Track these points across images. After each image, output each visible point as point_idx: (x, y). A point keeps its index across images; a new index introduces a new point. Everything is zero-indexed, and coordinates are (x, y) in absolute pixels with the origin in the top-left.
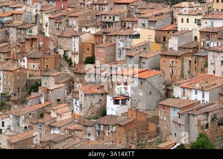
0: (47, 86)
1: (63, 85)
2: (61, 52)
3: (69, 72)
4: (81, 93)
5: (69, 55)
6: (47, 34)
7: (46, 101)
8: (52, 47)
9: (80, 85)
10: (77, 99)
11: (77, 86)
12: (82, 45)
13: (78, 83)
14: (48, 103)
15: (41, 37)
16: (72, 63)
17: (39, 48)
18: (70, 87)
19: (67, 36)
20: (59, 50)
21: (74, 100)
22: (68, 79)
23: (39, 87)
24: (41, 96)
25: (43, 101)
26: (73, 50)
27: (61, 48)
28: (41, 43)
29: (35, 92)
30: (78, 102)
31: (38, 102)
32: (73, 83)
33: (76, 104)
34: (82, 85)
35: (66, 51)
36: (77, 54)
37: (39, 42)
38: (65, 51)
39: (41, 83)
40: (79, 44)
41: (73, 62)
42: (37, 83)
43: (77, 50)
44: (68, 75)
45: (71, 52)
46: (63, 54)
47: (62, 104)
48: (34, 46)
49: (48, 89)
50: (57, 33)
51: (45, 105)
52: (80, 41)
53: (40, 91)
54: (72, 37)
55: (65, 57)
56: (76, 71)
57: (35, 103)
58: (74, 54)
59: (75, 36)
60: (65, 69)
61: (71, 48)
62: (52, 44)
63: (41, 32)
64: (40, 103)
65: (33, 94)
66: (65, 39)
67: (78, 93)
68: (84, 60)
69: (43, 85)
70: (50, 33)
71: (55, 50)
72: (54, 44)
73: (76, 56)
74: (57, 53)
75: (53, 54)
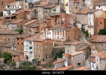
0: (69, 53)
1: (82, 52)
2: (79, 26)
3: (86, 42)
4: (97, 58)
5: (86, 28)
6: (68, 12)
7: (69, 64)
8: (72, 22)
9: (96, 51)
10: (94, 62)
11: (94, 52)
12: (96, 20)
13: (94, 50)
14: (70, 66)
15: (63, 15)
16: (88, 35)
17: (62, 23)
18: (88, 53)
19: (84, 13)
20: (77, 24)
21: (92, 63)
22: (86, 47)
23: (63, 54)
24: (65, 61)
25: (66, 64)
26: (89, 24)
27: (79, 23)
28: (64, 19)
29: (60, 58)
30: (95, 65)
31: (62, 65)
32: (90, 50)
33: (93, 66)
34: (97, 52)
35: (84, 25)
36: (92, 27)
37: (62, 19)
38: (82, 25)
39: (64, 51)
40: (94, 20)
41: (89, 33)
42: (61, 51)
43: (92, 24)
44: (86, 44)
45: (87, 26)
46: (81, 27)
47: (81, 67)
48: (57, 22)
49: (70, 56)
50: (76, 11)
51: (68, 68)
52: (94, 17)
53: (64, 57)
54: (88, 14)
55: (83, 29)
56: (91, 41)
57: (60, 66)
58: (90, 27)
59: (90, 13)
60: (82, 39)
61: (87, 22)
62: (72, 19)
63: (63, 11)
64: (64, 66)
65: (59, 60)
66: (82, 15)
67: (95, 58)
68: (98, 31)
69: (66, 52)
70: (70, 11)
71: (74, 24)
72: (74, 20)
73: (91, 29)
74: (76, 26)
75: (73, 27)
